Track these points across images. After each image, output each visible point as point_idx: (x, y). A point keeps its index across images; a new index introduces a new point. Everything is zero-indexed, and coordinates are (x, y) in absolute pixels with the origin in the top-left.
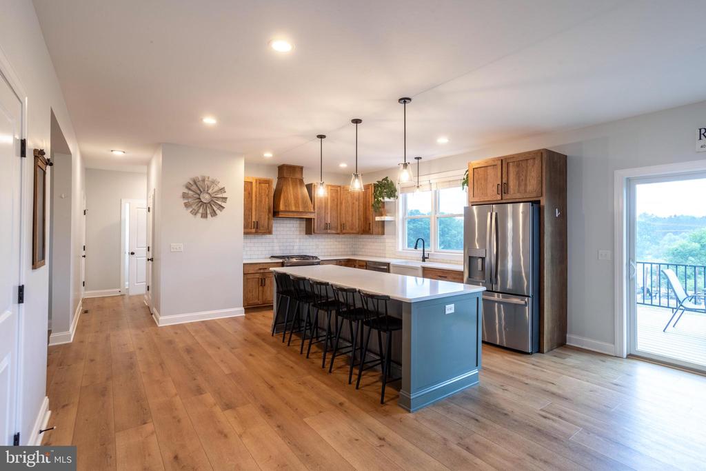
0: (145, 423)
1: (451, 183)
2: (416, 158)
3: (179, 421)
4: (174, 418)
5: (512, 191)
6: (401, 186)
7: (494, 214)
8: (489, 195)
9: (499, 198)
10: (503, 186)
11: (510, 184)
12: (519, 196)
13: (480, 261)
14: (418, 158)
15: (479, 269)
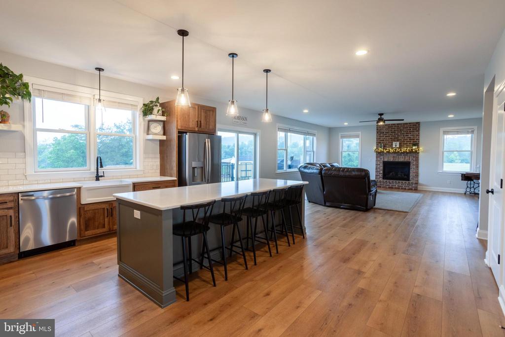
0: (418, 295)
1: (120, 104)
2: (96, 69)
3: (396, 283)
4: (397, 286)
5: (202, 127)
6: (35, 87)
7: (209, 140)
8: (190, 126)
9: (197, 129)
10: (199, 123)
11: (202, 122)
12: (206, 130)
13: (196, 169)
14: (100, 69)
15: (196, 175)
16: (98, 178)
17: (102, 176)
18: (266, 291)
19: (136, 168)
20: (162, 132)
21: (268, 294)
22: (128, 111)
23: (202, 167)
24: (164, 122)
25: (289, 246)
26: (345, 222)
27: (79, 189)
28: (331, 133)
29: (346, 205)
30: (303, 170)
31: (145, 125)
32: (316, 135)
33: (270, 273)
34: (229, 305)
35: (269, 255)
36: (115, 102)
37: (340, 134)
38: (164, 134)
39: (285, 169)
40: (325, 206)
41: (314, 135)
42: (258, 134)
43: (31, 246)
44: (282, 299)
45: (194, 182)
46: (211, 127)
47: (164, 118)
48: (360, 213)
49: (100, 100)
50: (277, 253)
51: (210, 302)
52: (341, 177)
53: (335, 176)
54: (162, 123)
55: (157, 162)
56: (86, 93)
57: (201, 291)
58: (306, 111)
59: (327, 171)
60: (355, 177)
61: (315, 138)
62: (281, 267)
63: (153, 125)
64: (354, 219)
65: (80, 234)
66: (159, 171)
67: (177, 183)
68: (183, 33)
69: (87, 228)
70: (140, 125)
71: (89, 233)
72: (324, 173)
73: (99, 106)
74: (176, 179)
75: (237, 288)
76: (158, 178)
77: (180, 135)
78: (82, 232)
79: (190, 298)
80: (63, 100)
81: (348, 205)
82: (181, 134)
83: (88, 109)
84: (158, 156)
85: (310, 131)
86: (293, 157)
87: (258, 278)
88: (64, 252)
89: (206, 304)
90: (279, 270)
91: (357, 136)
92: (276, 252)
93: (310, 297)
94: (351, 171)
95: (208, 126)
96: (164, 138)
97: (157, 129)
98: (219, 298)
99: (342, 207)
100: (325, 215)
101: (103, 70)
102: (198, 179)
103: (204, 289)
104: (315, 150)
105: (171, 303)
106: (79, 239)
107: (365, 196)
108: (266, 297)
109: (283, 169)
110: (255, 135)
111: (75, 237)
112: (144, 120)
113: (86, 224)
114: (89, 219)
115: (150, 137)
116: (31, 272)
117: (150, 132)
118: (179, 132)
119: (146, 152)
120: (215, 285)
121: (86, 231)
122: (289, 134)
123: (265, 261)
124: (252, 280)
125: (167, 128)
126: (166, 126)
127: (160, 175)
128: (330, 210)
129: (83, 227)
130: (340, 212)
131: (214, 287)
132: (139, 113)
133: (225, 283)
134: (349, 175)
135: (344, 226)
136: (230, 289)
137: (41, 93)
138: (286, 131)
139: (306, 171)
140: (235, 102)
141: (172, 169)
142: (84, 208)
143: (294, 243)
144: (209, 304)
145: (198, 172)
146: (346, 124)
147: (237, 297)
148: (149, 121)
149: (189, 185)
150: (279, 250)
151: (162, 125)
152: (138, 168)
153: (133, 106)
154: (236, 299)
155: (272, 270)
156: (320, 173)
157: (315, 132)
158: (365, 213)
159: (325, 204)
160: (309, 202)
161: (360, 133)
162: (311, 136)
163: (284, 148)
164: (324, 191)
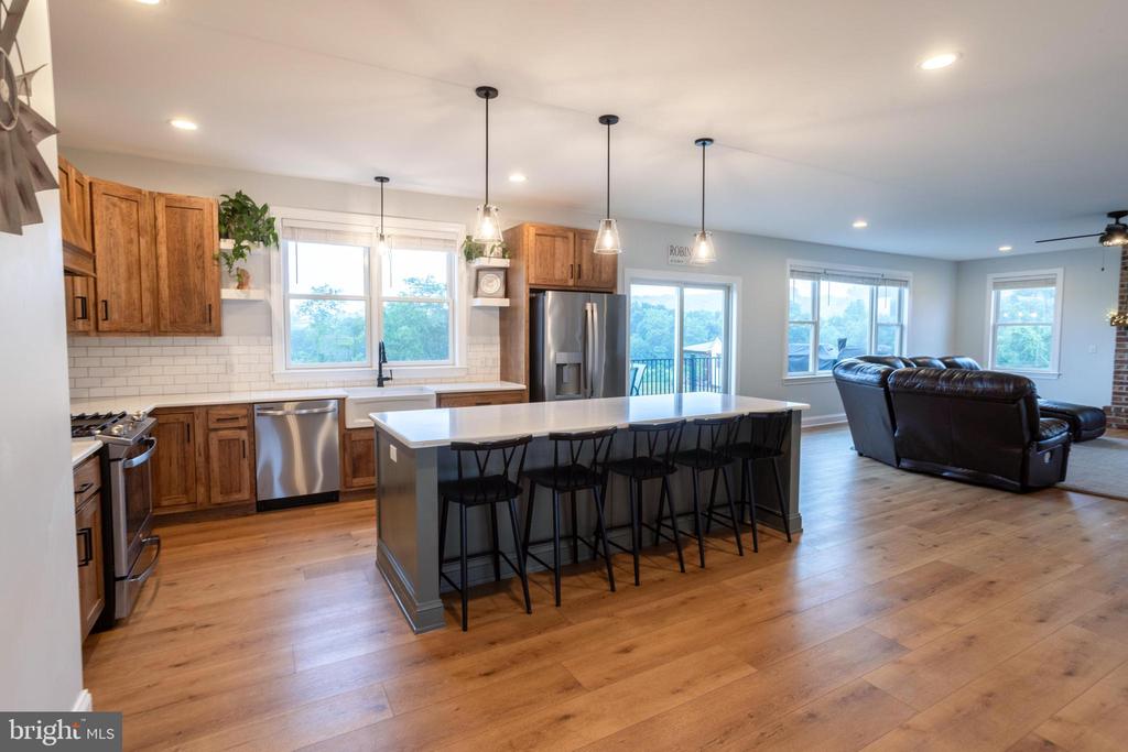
0: (1048, 743)
2: (376, 179)
5: (584, 277)
6: (286, 223)
7: (595, 305)
8: (557, 277)
9: (571, 283)
10: (577, 269)
11: (584, 267)
12: (593, 284)
13: (565, 368)
14: (382, 179)
15: (565, 380)
16: (381, 381)
17: (388, 379)
18: (625, 644)
19: (454, 364)
20: (502, 292)
21: (626, 650)
22: (439, 253)
23: (579, 364)
24: (506, 270)
25: (741, 554)
26: (934, 513)
27: (342, 401)
28: (962, 273)
29: (960, 470)
30: (841, 373)
31: (470, 278)
32: (911, 281)
33: (659, 607)
34: (536, 654)
35: (679, 569)
36: (414, 238)
37: (990, 278)
38: (506, 296)
39: (811, 369)
40: (898, 468)
41: (903, 283)
42: (735, 285)
43: (278, 493)
44: (651, 666)
45: (560, 393)
46: (604, 276)
47: (505, 263)
48: (999, 496)
49: (382, 237)
50: (703, 566)
51: (502, 640)
52: (941, 394)
53: (922, 392)
54: (502, 273)
55: (495, 352)
56: (363, 224)
57: (496, 616)
58: (860, 224)
59: (901, 380)
60: (985, 397)
61: (906, 291)
62: (692, 598)
63: (485, 278)
64: (967, 512)
65: (345, 484)
66: (498, 370)
67: (527, 395)
68: (487, 92)
69: (355, 473)
70: (461, 279)
71: (359, 482)
72: (894, 384)
73: (381, 248)
74: (524, 387)
75: (570, 624)
76: (496, 385)
77: (534, 295)
78: (349, 479)
79: (469, 626)
80: (326, 242)
81: (971, 471)
82: (536, 293)
83: (369, 252)
84: (497, 339)
85: (888, 273)
86: (845, 340)
87: (627, 612)
88: (319, 510)
89: (493, 643)
90: (683, 603)
91: (1050, 282)
92: (699, 564)
93: (719, 676)
94: (971, 381)
95: (597, 274)
96: (506, 303)
97: (494, 285)
98: (524, 637)
99: (946, 474)
100: (884, 492)
101: (387, 179)
102: (570, 388)
103: (507, 615)
104: (905, 322)
105: (433, 629)
106: (343, 490)
107: (1019, 451)
108: (620, 655)
109: (807, 369)
110: (728, 289)
111: (336, 487)
112: (468, 267)
113: (354, 465)
114: (360, 457)
115: (479, 302)
116: (263, 535)
117: (479, 292)
118: (532, 291)
119: (471, 332)
120: (529, 611)
121: (354, 477)
122: (824, 284)
123: (662, 580)
124: (610, 615)
125: (511, 283)
126: (509, 277)
127: (501, 379)
128: (911, 478)
129: (349, 470)
130: (934, 488)
131: (528, 616)
132: (459, 256)
133: (553, 611)
134: (967, 392)
135: (922, 525)
136: (554, 624)
137: (295, 232)
138: (815, 275)
139: (850, 375)
140: (613, 221)
141: (518, 366)
142: (350, 435)
143: (756, 551)
144: (499, 645)
145: (568, 374)
146: (1005, 249)
147: (559, 643)
148: (478, 270)
149: (549, 401)
150: (707, 562)
151: (502, 277)
152: (458, 365)
153: (447, 242)
154: (556, 646)
155: (667, 601)
156: (883, 381)
157: (908, 275)
158: (1020, 497)
159: (898, 462)
160: (861, 455)
161: (1059, 272)
162: (893, 285)
163: (811, 320)
164: (894, 429)
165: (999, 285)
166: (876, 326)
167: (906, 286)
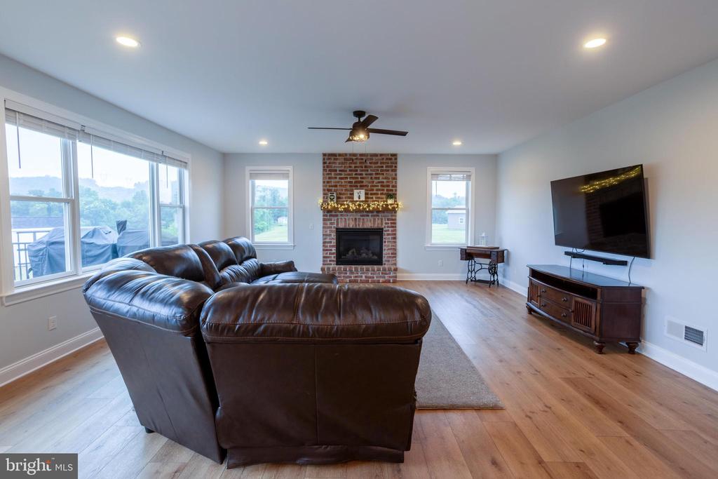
28: (228, 165)
32: (190, 163)
37: (248, 169)
39: (69, 267)
41: (182, 164)
61: (186, 173)
72: (215, 329)
85: (169, 150)
91: (285, 175)
104: (187, 204)
146: (263, 143)
157: (186, 156)
160: (149, 431)
161: (290, 168)
162: (173, 165)
163: (63, 196)
164: (214, 403)
165: (255, 175)
166: (158, 208)
167: (186, 167)
